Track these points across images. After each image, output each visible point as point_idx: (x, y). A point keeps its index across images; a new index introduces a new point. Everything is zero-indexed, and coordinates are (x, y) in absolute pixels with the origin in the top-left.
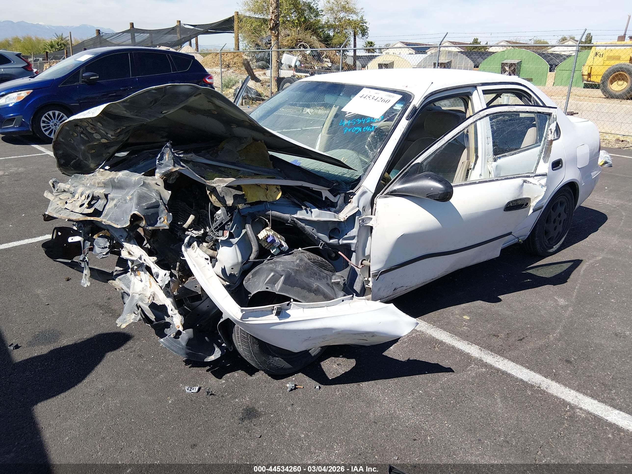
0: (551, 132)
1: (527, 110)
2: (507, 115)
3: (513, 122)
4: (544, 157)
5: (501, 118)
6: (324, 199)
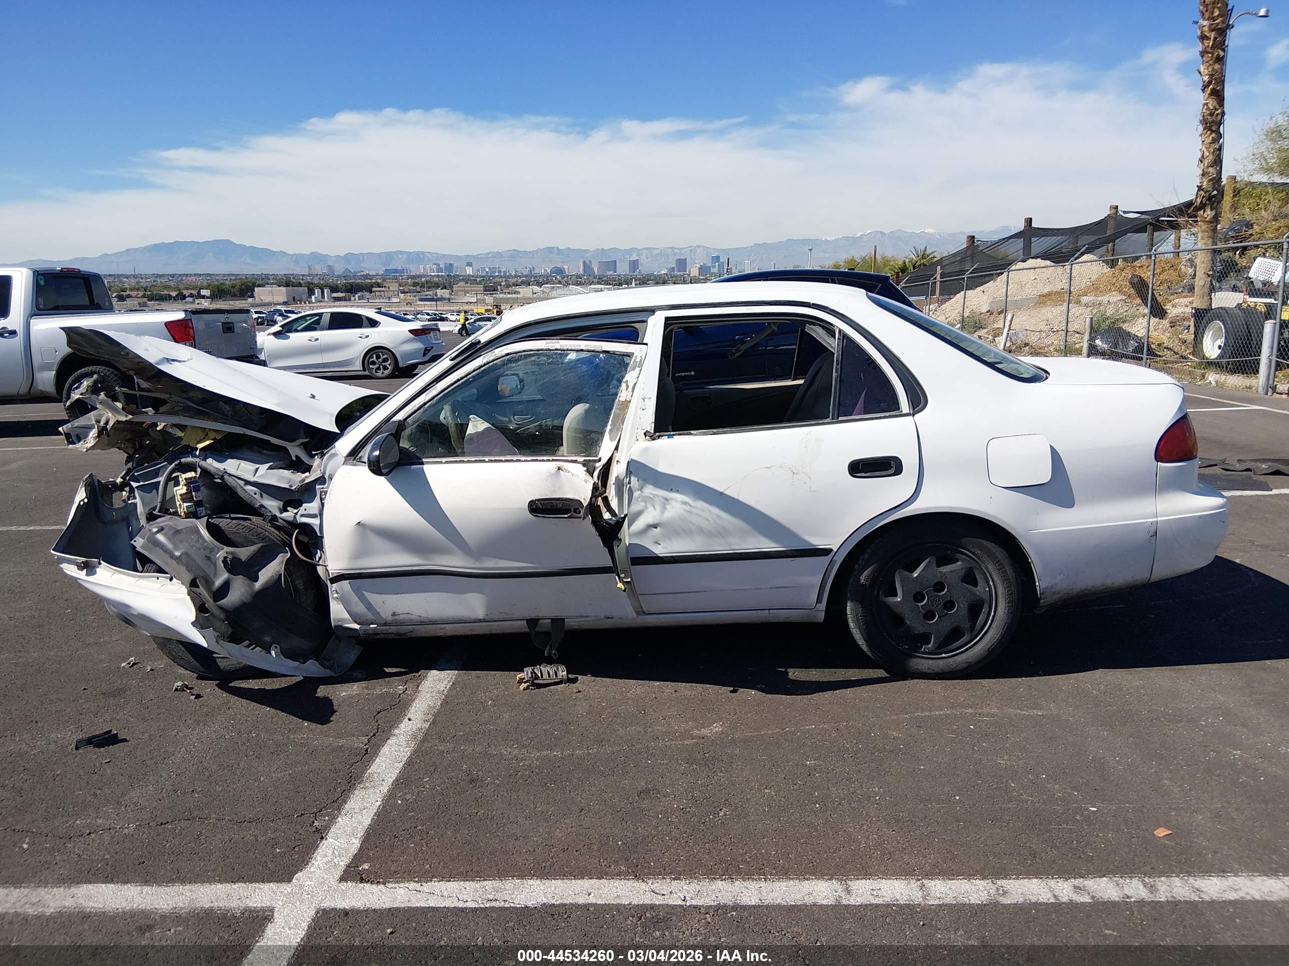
0: (628, 387)
1: (581, 348)
2: (546, 355)
3: (556, 366)
4: (611, 430)
5: (533, 359)
6: (294, 459)
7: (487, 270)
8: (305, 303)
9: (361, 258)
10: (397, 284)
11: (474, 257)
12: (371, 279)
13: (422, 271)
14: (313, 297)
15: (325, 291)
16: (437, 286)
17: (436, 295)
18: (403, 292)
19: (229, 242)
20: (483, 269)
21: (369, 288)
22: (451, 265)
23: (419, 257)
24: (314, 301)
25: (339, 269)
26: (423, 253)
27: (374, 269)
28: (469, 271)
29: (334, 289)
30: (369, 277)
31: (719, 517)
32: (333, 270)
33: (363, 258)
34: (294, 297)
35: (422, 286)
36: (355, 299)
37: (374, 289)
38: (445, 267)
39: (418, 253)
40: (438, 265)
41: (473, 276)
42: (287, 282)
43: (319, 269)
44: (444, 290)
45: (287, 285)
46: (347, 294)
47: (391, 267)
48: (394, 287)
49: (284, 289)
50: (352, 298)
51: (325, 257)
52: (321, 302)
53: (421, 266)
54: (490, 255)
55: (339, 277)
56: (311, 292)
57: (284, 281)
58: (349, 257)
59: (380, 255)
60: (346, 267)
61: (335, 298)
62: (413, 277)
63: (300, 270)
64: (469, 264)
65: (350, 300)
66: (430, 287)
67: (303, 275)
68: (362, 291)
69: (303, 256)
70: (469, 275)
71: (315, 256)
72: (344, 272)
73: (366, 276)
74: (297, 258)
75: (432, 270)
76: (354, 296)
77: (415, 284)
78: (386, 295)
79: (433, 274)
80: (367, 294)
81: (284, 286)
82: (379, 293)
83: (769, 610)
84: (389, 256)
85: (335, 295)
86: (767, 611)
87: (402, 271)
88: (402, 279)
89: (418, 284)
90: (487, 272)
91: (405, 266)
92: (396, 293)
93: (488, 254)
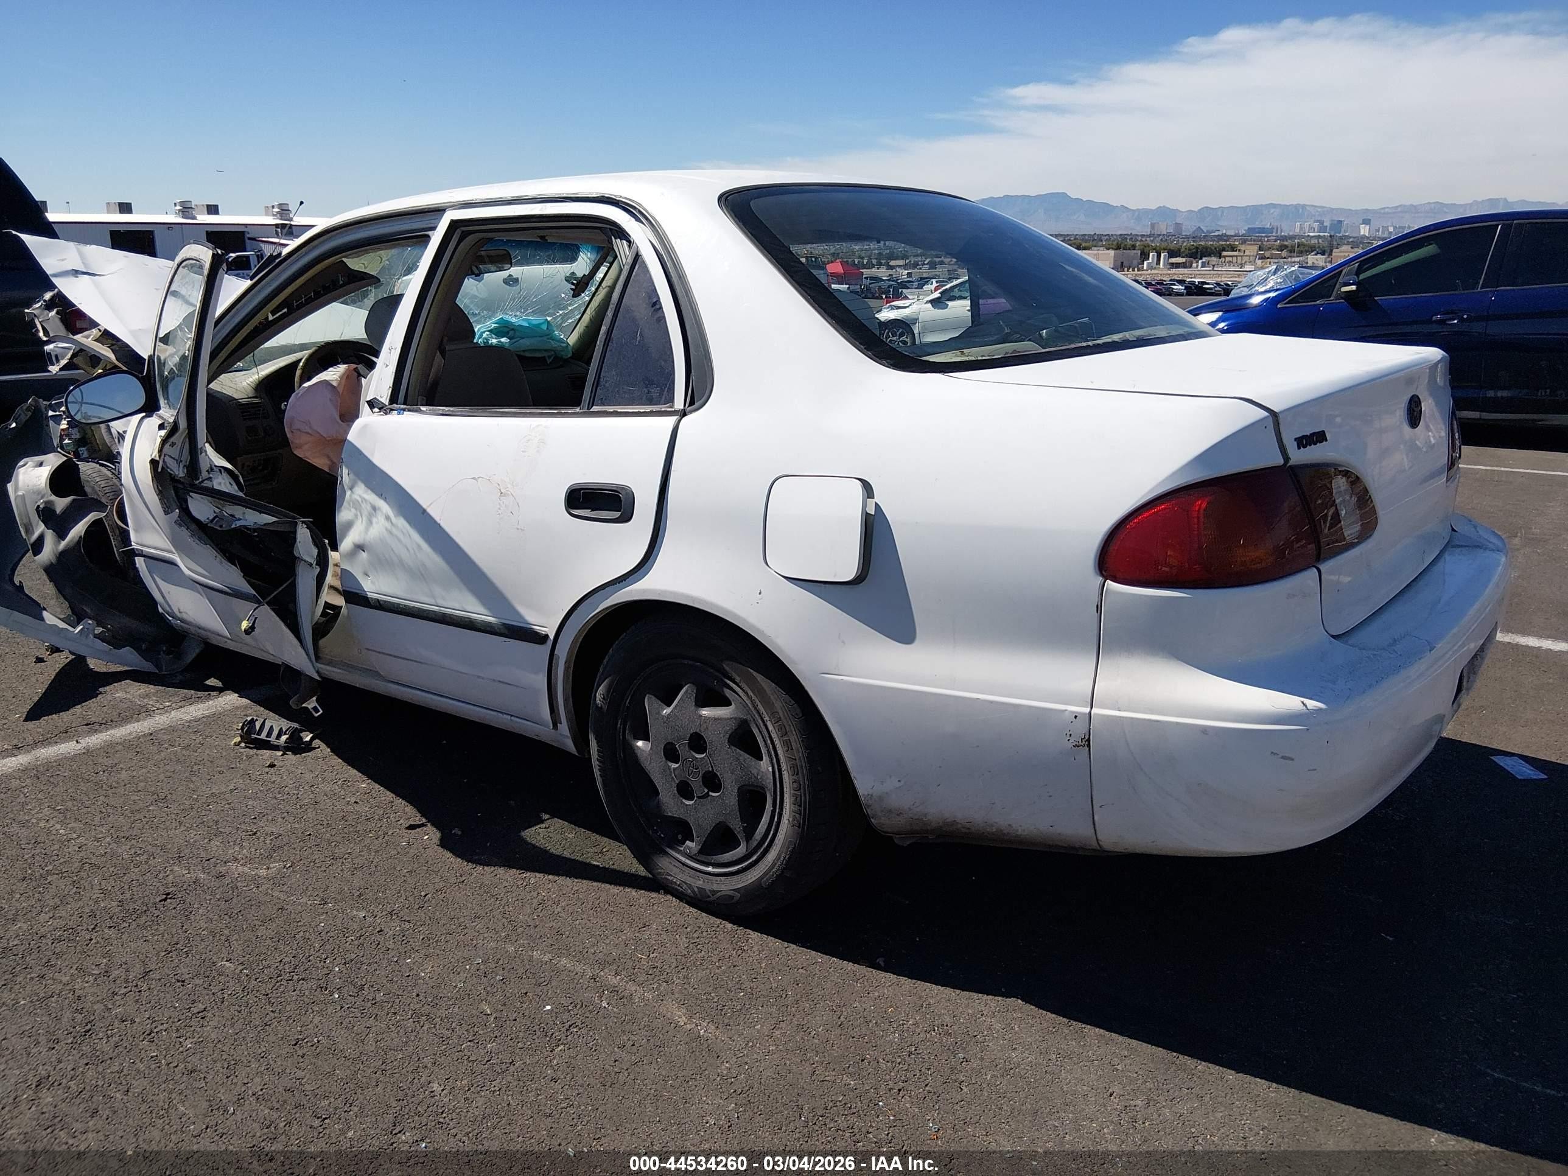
7: (1391, 229)
8: (1133, 270)
9: (1219, 214)
10: (1256, 248)
11: (1374, 212)
12: (1226, 241)
13: (1297, 230)
14: (1145, 262)
15: (1162, 255)
16: (1311, 249)
17: (1307, 263)
18: (1263, 258)
19: (1064, 195)
20: (1386, 228)
21: (1218, 253)
22: (1340, 222)
23: (1297, 211)
24: (1145, 267)
25: (1188, 228)
26: (1304, 206)
27: (1231, 227)
28: (1364, 231)
29: (1172, 254)
30: (1226, 237)
31: (419, 546)
32: (1181, 228)
33: (1223, 212)
34: (1122, 263)
35: (1292, 251)
36: (1198, 266)
37: (1224, 253)
38: (1331, 224)
39: (1296, 207)
40: (1321, 222)
41: (1368, 238)
42: (1119, 244)
43: (1164, 228)
44: (1319, 256)
45: (1118, 248)
46: (1188, 259)
47: (1258, 225)
48: (1251, 250)
49: (1112, 252)
50: (1194, 265)
51: (1175, 212)
52: (1155, 268)
53: (1298, 224)
54: (1399, 209)
55: (1187, 237)
56: (1145, 256)
57: (1115, 243)
58: (1206, 212)
59: (1244, 209)
60: (1198, 225)
61: (1172, 264)
62: (1285, 238)
63: (1141, 229)
64: (1366, 222)
65: (1191, 267)
66: (1302, 252)
67: (1143, 236)
68: (1209, 255)
69: (1147, 212)
70: (1364, 237)
71: (1163, 212)
72: (1194, 232)
73: (1221, 237)
74: (1139, 215)
75: (1312, 229)
76: (1197, 262)
77: (1282, 248)
78: (1239, 261)
79: (1311, 234)
80: (1214, 260)
81: (1113, 249)
82: (1230, 259)
83: (512, 716)
84: (1257, 210)
85: (1173, 260)
86: (509, 717)
87: (1271, 230)
88: (1268, 241)
89: (1286, 247)
90: (1390, 233)
91: (1275, 224)
92: (1252, 259)
93: (1397, 207)
